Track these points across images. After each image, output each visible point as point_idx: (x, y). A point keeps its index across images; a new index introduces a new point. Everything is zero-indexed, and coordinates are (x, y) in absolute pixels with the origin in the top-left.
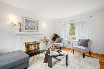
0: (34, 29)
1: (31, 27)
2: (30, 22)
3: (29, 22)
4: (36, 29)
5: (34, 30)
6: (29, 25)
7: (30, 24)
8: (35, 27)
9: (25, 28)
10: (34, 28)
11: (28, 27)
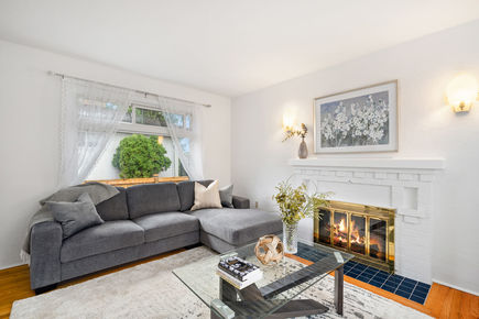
0: (364, 140)
1: (345, 133)
2: (341, 111)
3: (336, 111)
4: (380, 134)
5: (361, 144)
6: (337, 126)
7: (341, 117)
8: (371, 127)
9: (323, 141)
10: (366, 133)
11: (334, 134)
